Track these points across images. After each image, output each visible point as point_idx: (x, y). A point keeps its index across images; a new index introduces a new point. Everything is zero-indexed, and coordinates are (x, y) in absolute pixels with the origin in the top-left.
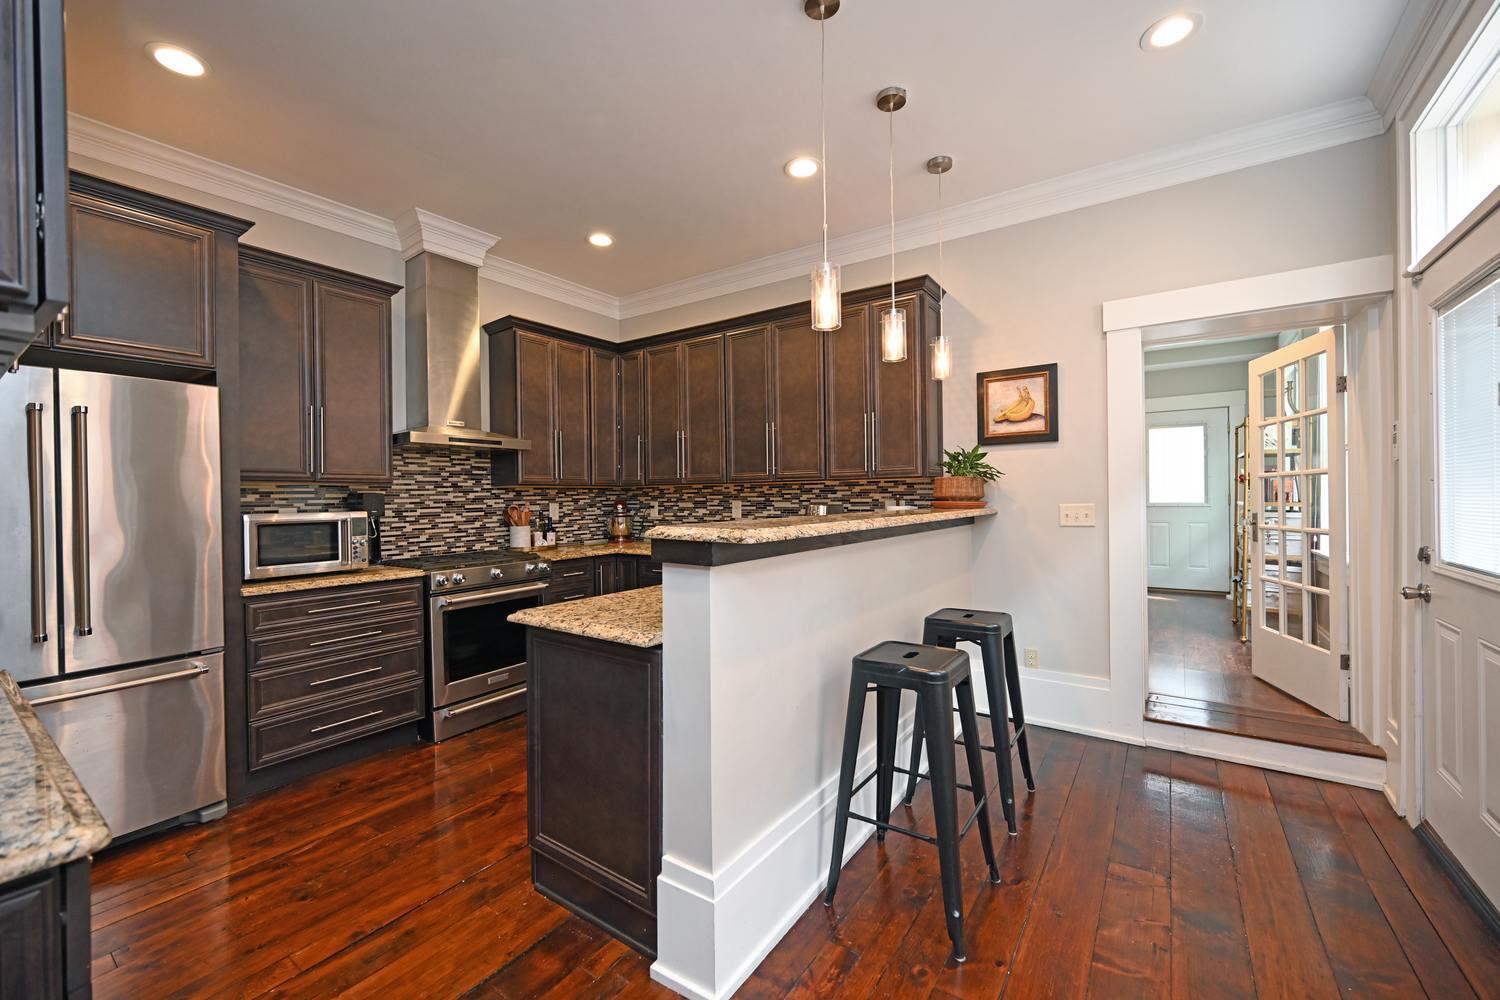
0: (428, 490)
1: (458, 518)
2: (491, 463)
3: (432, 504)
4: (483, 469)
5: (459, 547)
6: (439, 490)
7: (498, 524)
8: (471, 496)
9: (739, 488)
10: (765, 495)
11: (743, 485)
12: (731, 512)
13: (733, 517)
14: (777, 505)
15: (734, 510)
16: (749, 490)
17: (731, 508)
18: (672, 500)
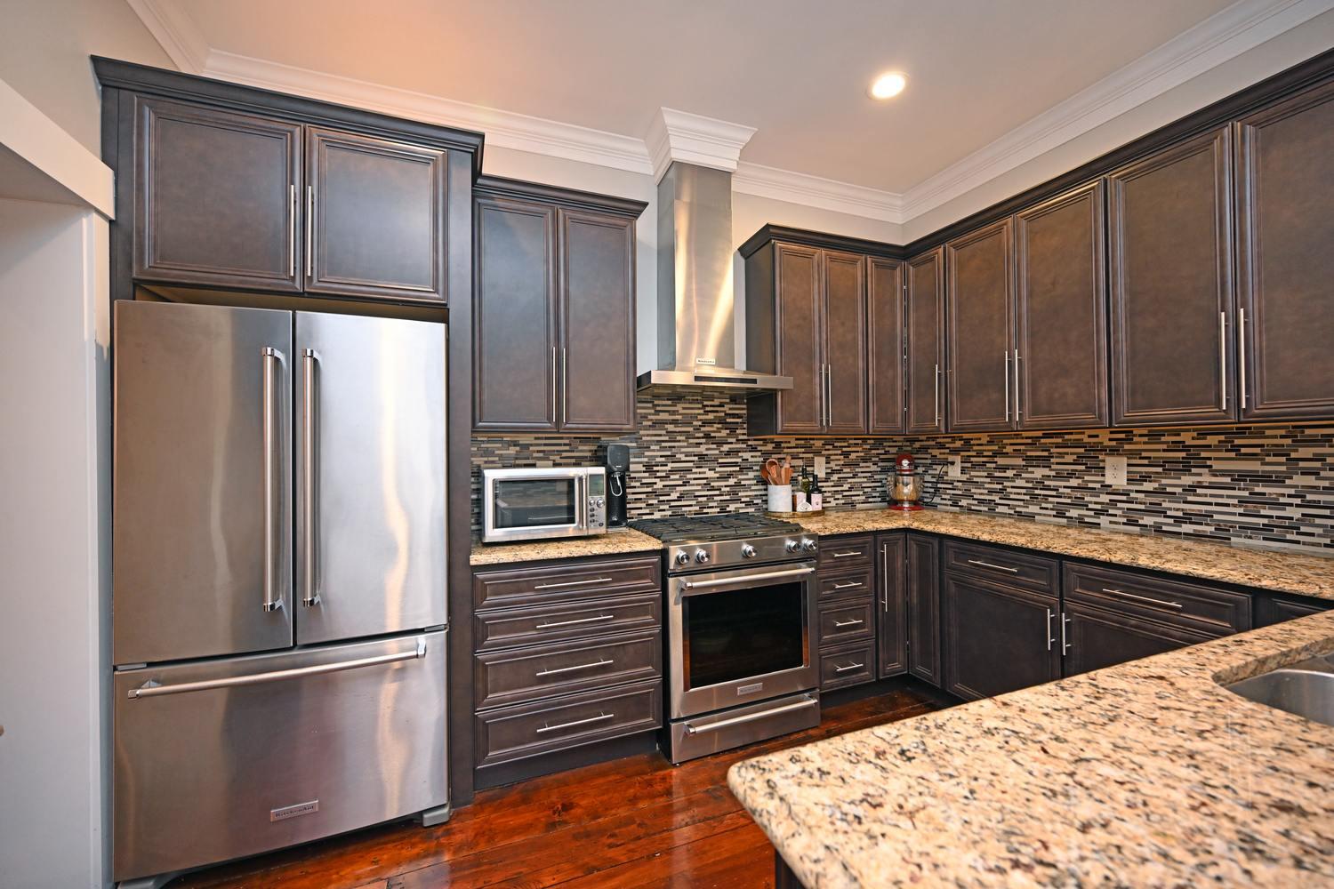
2: (748, 409)
4: (738, 416)
5: (712, 507)
7: (755, 482)
8: (726, 448)
9: (1123, 436)
10: (1186, 448)
11: (1132, 432)
12: (1103, 475)
13: (1107, 483)
14: (1216, 465)
15: (1108, 472)
16: (1146, 439)
17: (1104, 468)
18: (985, 454)
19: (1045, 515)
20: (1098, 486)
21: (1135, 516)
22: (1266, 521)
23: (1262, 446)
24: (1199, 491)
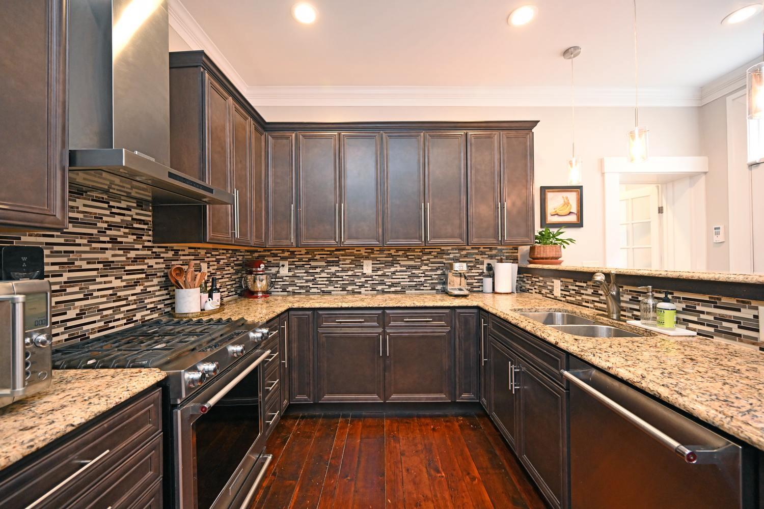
0: (79, 245)
1: (117, 283)
2: (153, 216)
3: (85, 266)
4: (145, 223)
5: (119, 320)
6: (94, 245)
7: (158, 288)
8: (132, 254)
9: (370, 251)
10: (392, 256)
11: (373, 249)
12: (363, 269)
13: (364, 273)
14: (402, 263)
15: (364, 267)
16: (378, 252)
17: (363, 266)
18: (304, 260)
19: (336, 291)
20: (360, 274)
21: (375, 287)
22: (415, 283)
23: (414, 255)
24: (397, 273)
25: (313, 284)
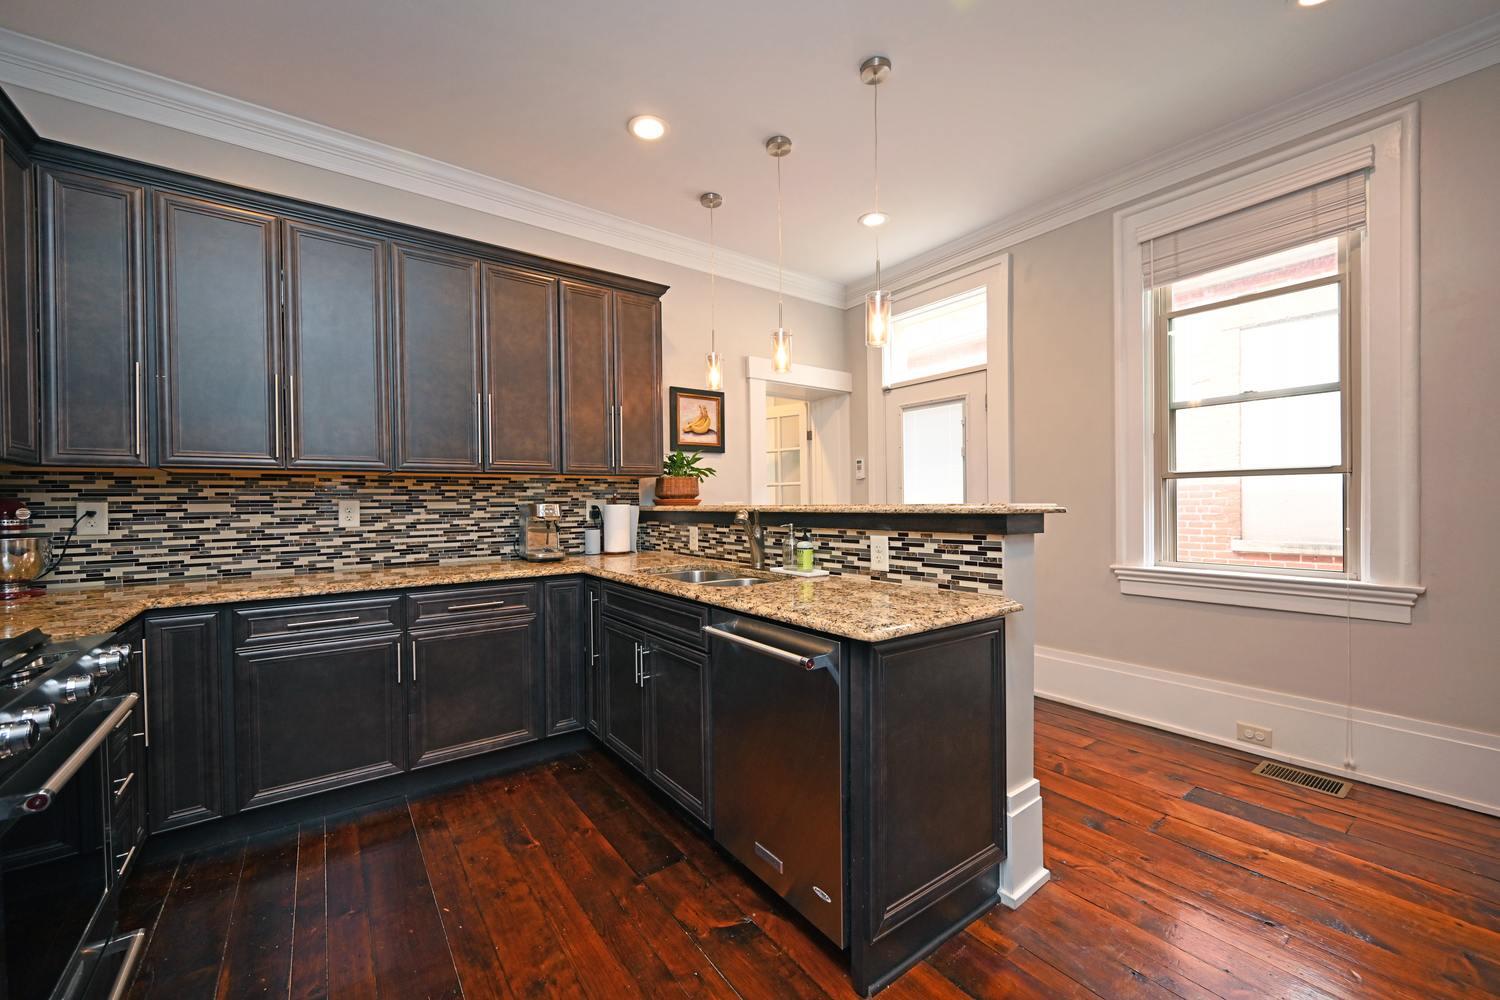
9: (355, 480)
10: (408, 492)
11: (364, 477)
12: (337, 519)
13: (340, 526)
14: (430, 506)
15: (341, 516)
16: (376, 484)
17: (337, 512)
19: (265, 568)
20: (331, 529)
21: (368, 554)
23: (456, 491)
24: (419, 527)
25: (192, 558)
